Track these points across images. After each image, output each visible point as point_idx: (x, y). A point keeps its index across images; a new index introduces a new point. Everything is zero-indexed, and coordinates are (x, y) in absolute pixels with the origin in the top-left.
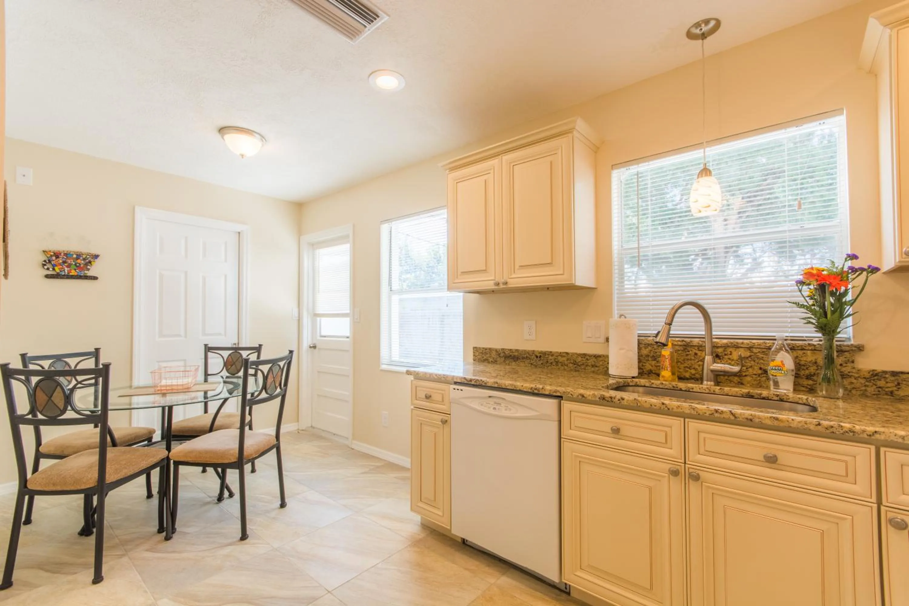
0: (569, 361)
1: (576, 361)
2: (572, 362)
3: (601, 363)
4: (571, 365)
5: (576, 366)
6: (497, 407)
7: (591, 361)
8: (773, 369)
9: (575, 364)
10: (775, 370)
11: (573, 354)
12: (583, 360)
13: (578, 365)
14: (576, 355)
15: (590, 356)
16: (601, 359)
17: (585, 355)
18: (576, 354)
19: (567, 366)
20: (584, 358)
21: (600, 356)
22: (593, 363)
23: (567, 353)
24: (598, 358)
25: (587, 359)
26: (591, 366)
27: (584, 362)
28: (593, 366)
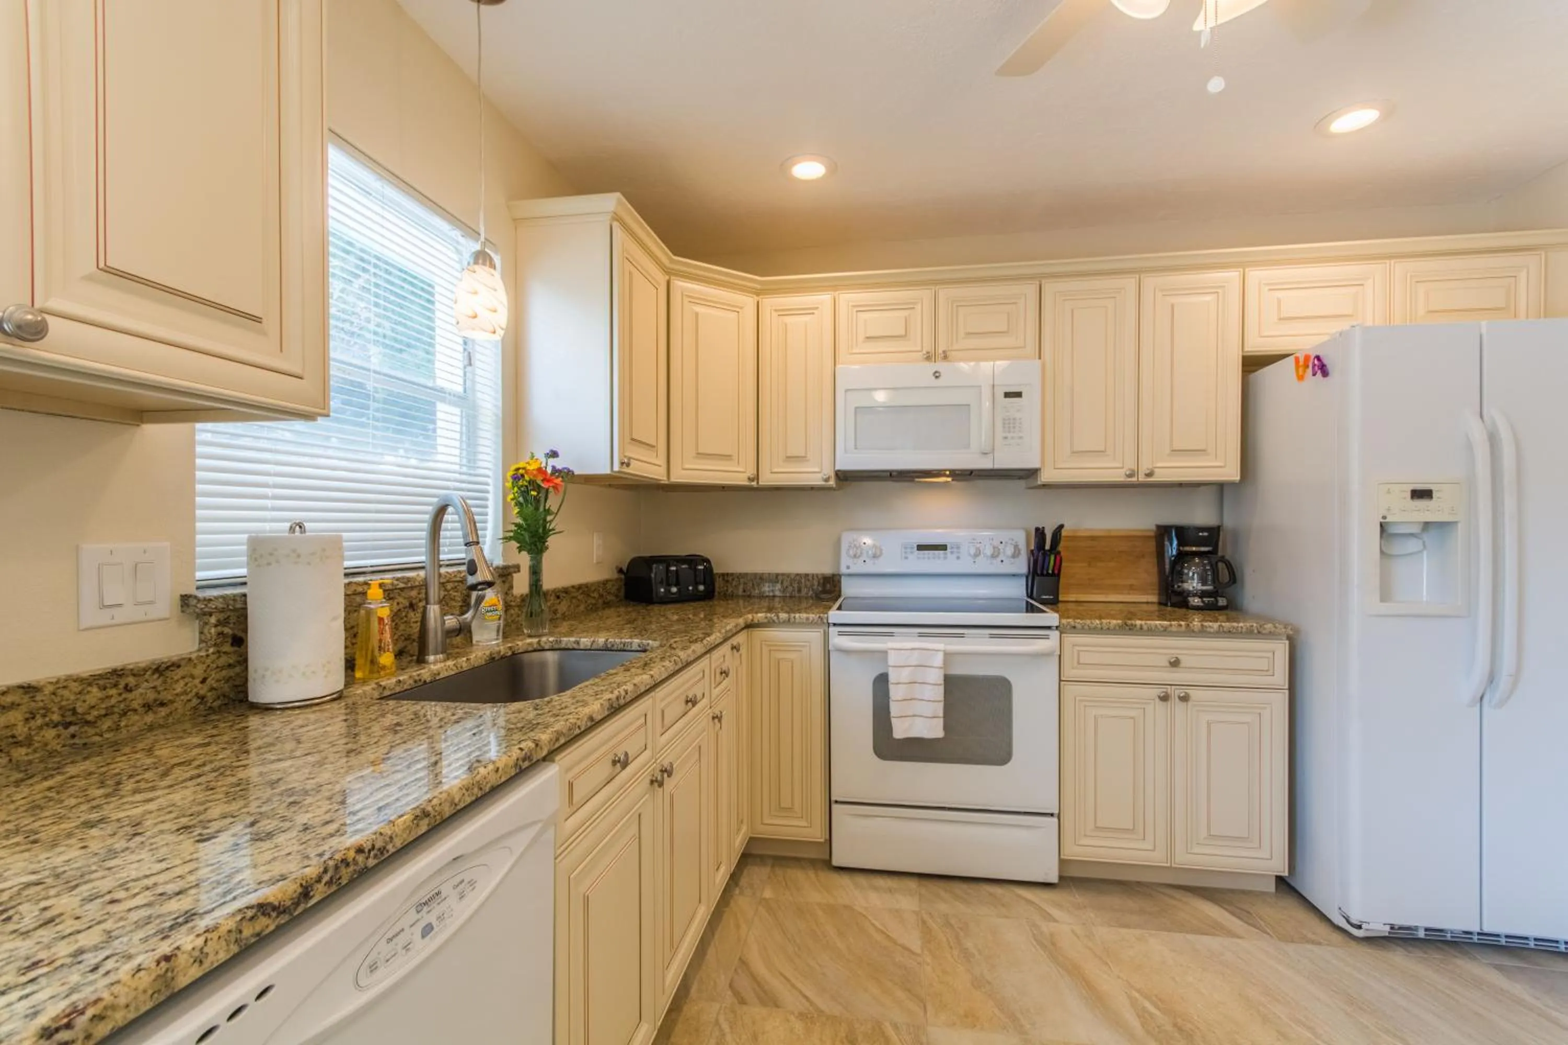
0: (39, 721)
1: (74, 711)
2: (56, 717)
3: (179, 688)
4: (50, 733)
5: (72, 729)
6: (432, 918)
7: (144, 692)
8: (488, 611)
9: (67, 725)
10: (491, 611)
11: (61, 684)
12: (109, 697)
13: (87, 723)
14: (75, 687)
15: (138, 673)
16: (180, 672)
17: (117, 673)
18: (79, 680)
19: (28, 742)
20: (116, 685)
21: (176, 665)
22: (151, 696)
23: (29, 689)
24: (168, 673)
25: (127, 689)
26: (141, 710)
27: (113, 701)
28: (148, 707)
